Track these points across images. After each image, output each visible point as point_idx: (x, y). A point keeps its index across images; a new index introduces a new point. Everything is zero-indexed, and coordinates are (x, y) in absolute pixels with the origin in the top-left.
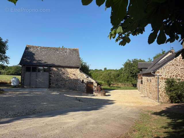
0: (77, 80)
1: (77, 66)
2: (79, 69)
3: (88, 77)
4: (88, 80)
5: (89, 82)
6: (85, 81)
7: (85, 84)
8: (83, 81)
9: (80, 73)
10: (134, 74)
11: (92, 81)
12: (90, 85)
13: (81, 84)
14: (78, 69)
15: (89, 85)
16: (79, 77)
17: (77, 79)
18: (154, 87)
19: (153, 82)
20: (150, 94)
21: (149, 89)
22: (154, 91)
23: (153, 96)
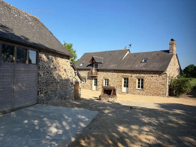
3: (76, 75)
7: (74, 86)
11: (78, 81)
14: (68, 60)
18: (157, 84)
19: (155, 80)
20: (139, 91)
21: (134, 85)
22: (156, 88)
23: (152, 92)
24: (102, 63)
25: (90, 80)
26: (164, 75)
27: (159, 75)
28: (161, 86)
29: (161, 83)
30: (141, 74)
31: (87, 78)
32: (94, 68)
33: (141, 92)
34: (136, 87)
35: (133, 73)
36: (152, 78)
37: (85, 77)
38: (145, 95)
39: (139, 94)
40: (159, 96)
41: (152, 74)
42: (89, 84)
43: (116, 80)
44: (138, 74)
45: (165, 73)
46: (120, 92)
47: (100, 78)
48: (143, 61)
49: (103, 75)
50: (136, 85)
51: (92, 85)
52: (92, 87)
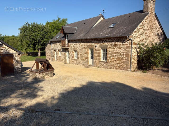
3: (1, 45)
11: (10, 53)
12: (7, 60)
15: (5, 61)
18: (121, 54)
19: (118, 49)
20: (102, 63)
21: (98, 57)
22: (120, 59)
23: (116, 65)
24: (73, 34)
25: (64, 52)
26: (128, 42)
27: (123, 43)
28: (125, 57)
29: (125, 53)
30: (105, 42)
31: (61, 51)
32: (67, 39)
33: (105, 65)
34: (100, 59)
35: (97, 42)
36: (115, 48)
37: (60, 49)
38: (108, 68)
39: (103, 67)
40: (122, 69)
41: (115, 41)
42: (63, 57)
43: (83, 52)
44: (101, 43)
45: (130, 40)
46: (87, 65)
47: (71, 50)
48: (110, 27)
49: (72, 46)
50: (100, 56)
51: (65, 58)
52: (66, 60)
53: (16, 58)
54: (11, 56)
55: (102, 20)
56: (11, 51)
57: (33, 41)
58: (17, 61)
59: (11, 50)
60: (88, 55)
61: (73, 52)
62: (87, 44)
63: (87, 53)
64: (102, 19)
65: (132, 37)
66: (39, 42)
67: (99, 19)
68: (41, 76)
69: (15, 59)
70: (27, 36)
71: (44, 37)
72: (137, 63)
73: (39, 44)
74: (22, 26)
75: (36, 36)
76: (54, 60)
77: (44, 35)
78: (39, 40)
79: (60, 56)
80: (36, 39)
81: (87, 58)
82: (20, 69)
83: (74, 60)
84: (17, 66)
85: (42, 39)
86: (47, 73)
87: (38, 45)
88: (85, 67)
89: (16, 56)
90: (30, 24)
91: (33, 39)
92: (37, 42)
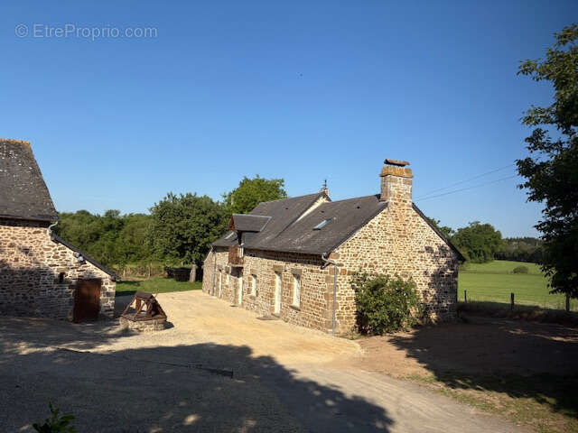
0: (40, 273)
1: (43, 216)
2: (48, 231)
3: (82, 263)
4: (82, 273)
5: (85, 277)
6: (71, 275)
7: (71, 287)
8: (62, 275)
9: (52, 243)
10: (190, 241)
11: (97, 276)
12: (89, 289)
13: (56, 286)
14: (42, 230)
15: (85, 291)
16: (46, 263)
17: (39, 269)
18: (318, 292)
19: (315, 280)
20: (293, 311)
21: (287, 295)
22: (317, 305)
24: (257, 232)
25: (235, 276)
26: (329, 267)
27: (321, 268)
29: (324, 290)
30: (298, 262)
31: (230, 272)
33: (297, 316)
34: (290, 300)
35: (287, 260)
36: (311, 277)
37: (229, 269)
38: (301, 325)
39: (293, 320)
41: (311, 263)
42: (232, 289)
43: (266, 280)
44: (294, 264)
45: (330, 264)
46: (269, 314)
47: (247, 272)
48: (317, 227)
49: (250, 263)
50: (291, 294)
51: (236, 291)
52: (236, 297)
53: (107, 287)
54: (98, 282)
55: (323, 204)
56: (99, 273)
57: (179, 241)
58: (108, 294)
59: (99, 271)
60: (273, 289)
61: (250, 279)
62: (273, 262)
63: (273, 283)
64: (322, 201)
65: (337, 258)
66: (195, 243)
67: (315, 201)
68: (136, 326)
69: (104, 289)
70: (165, 229)
71: (208, 231)
72: (357, 318)
73: (192, 247)
74: (158, 204)
75: (187, 226)
76: (217, 295)
77: (207, 226)
78: (193, 239)
79: (227, 286)
80: (185, 237)
81: (272, 295)
82: (111, 310)
83: (251, 297)
84: (105, 304)
85: (203, 237)
86: (150, 322)
87: (191, 251)
88: (265, 318)
89: (107, 284)
90: (178, 197)
91: (179, 237)
92: (188, 244)
